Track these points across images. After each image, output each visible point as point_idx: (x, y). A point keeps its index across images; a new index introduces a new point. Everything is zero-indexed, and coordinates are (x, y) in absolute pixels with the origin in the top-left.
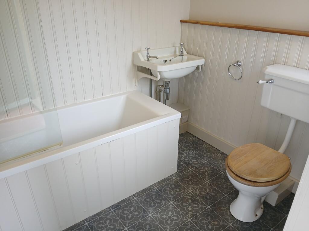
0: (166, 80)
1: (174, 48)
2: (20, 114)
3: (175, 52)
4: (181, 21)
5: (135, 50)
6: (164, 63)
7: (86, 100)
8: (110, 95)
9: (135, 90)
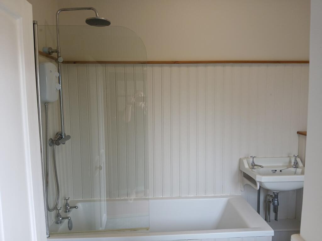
0: (274, 192)
1: (289, 158)
2: (136, 196)
3: (290, 162)
4: (298, 133)
5: (242, 157)
6: (273, 173)
7: (189, 196)
8: (213, 195)
9: (240, 195)
